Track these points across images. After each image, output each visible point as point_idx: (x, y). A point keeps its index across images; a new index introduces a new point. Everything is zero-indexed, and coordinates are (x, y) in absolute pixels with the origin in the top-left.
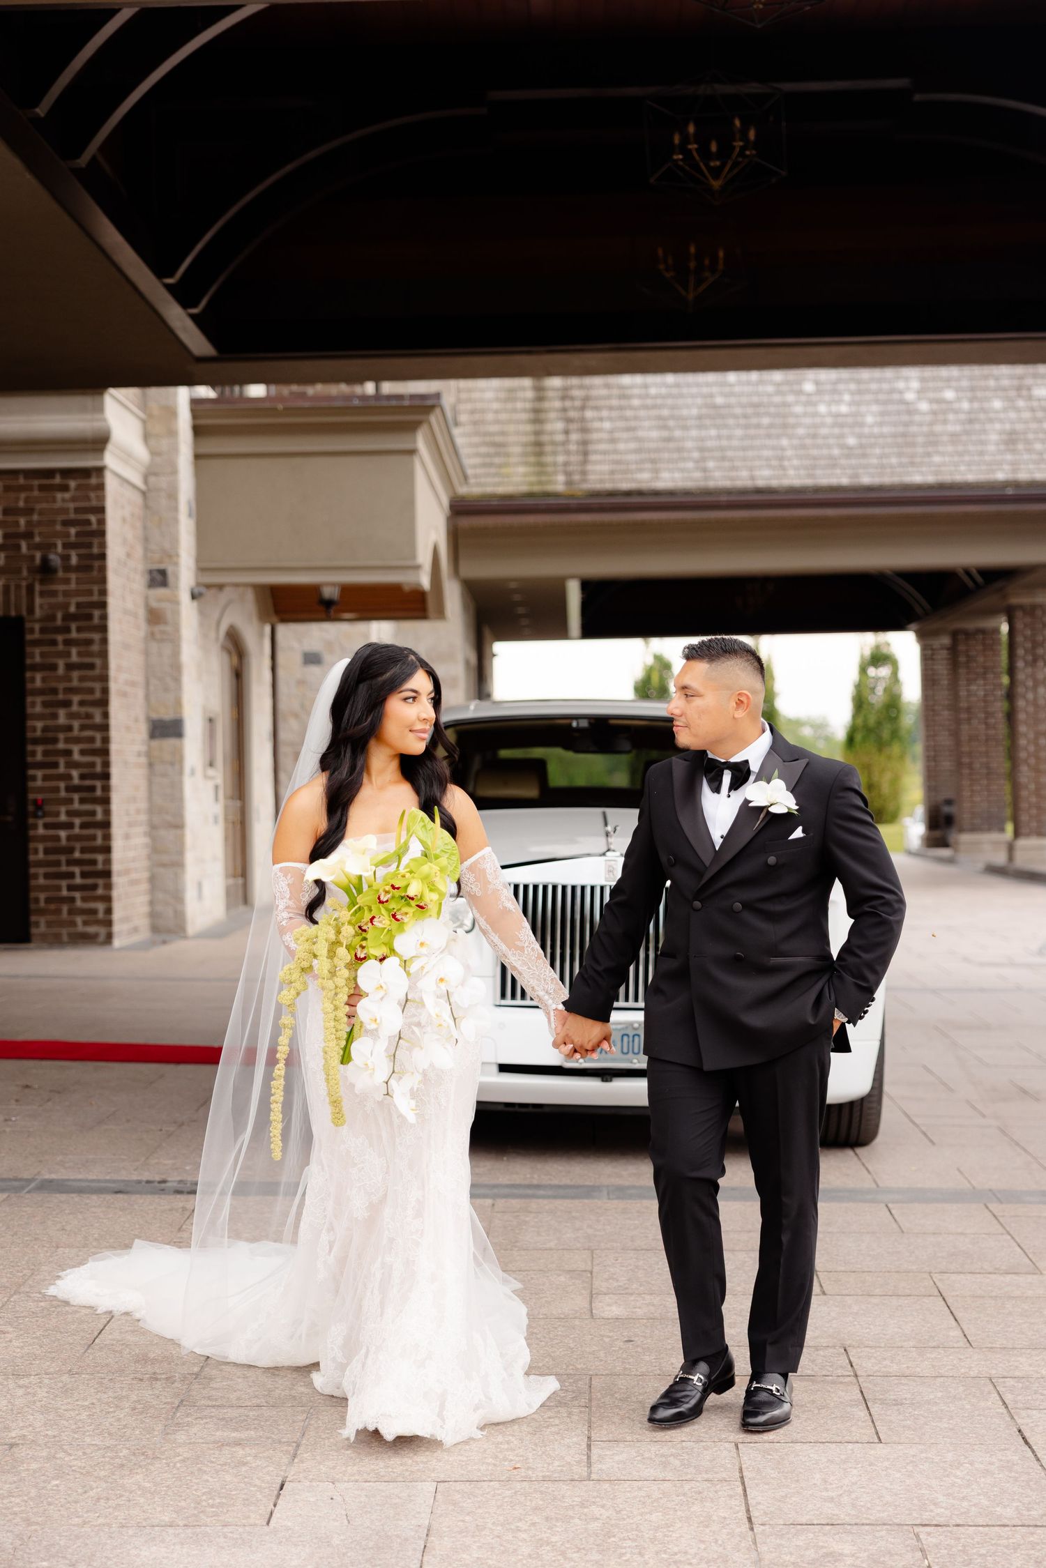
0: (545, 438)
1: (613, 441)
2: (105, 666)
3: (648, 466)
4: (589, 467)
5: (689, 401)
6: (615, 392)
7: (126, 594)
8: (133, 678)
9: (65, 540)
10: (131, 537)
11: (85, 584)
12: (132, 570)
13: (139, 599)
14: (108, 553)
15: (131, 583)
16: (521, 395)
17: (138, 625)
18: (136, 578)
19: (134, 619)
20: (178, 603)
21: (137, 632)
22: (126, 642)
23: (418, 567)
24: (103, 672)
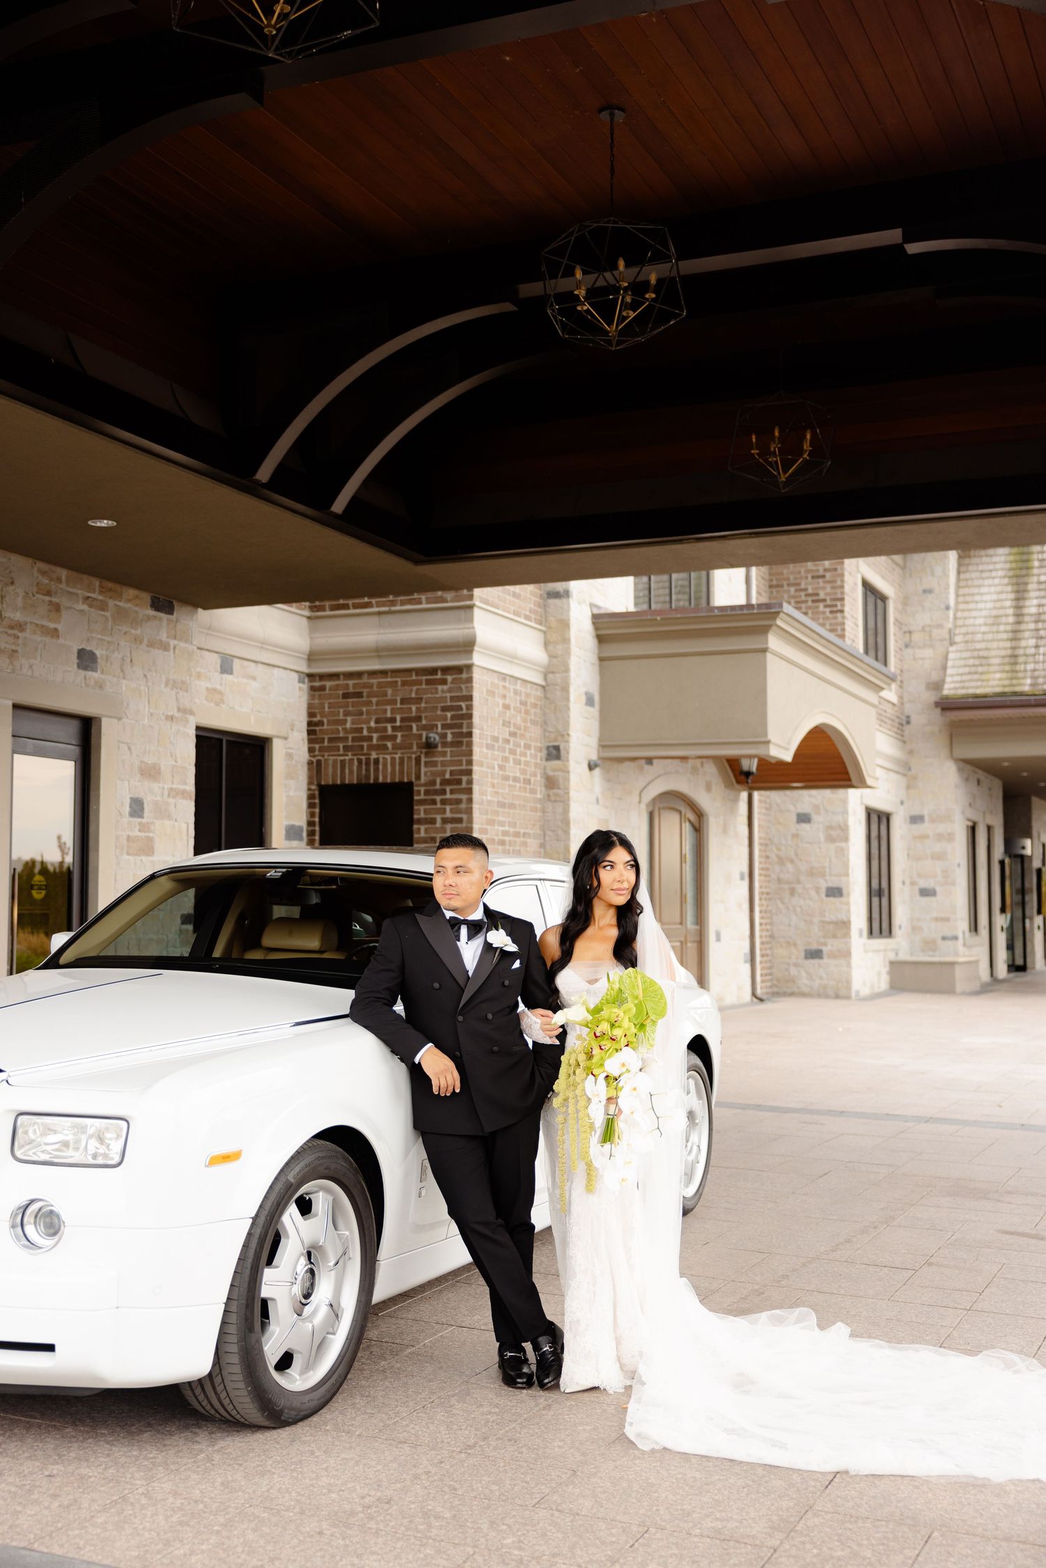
0: (1021, 652)
2: (470, 820)
7: (507, 765)
8: (518, 830)
9: (444, 722)
10: (518, 720)
11: (457, 756)
12: (520, 746)
13: (533, 769)
14: (476, 732)
15: (518, 757)
16: (1004, 620)
17: (530, 789)
18: (528, 752)
19: (522, 785)
20: (568, 772)
21: (528, 795)
22: (507, 801)
23: (768, 742)
24: (469, 825)
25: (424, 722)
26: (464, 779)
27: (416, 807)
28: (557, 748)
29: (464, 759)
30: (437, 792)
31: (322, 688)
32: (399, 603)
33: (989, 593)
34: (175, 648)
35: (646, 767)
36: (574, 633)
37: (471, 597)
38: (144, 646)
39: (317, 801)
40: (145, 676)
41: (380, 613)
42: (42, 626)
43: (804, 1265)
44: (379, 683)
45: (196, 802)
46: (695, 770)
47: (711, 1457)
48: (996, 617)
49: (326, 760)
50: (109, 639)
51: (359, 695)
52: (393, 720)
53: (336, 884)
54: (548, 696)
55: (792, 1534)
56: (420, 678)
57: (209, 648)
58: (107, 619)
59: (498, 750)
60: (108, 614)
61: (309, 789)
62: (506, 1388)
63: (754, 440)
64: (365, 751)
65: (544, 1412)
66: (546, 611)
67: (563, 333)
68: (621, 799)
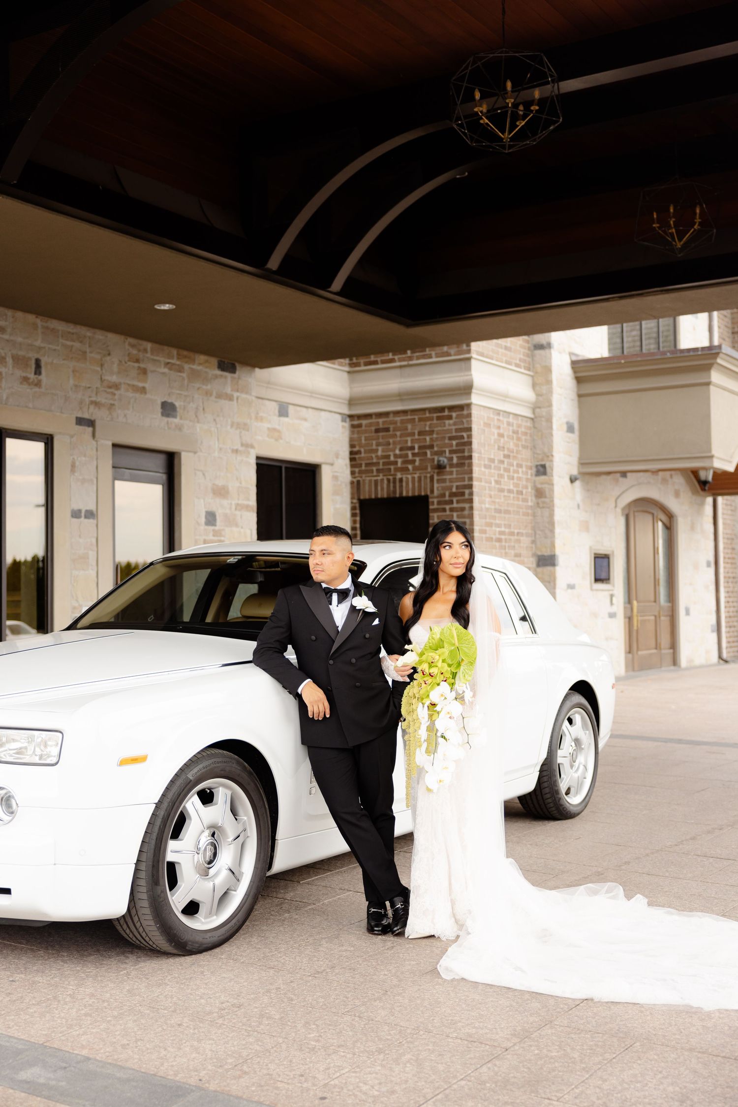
2: (472, 523)
7: (502, 480)
8: (512, 530)
9: (450, 449)
10: (511, 445)
11: (461, 474)
12: (513, 466)
13: (524, 483)
14: (475, 455)
15: (511, 474)
17: (522, 499)
18: (520, 470)
19: (515, 495)
20: (553, 485)
21: (520, 503)
22: (502, 508)
23: (712, 457)
25: (436, 449)
26: (467, 491)
27: (431, 514)
28: (544, 466)
29: (466, 476)
30: (447, 503)
31: (360, 426)
32: (415, 358)
34: (237, 399)
35: (621, 479)
36: (555, 376)
37: (469, 351)
38: (213, 398)
39: (358, 511)
40: (215, 420)
41: (401, 367)
42: (133, 386)
43: (647, 855)
44: (402, 420)
45: (258, 513)
46: (664, 481)
47: (494, 986)
49: (363, 480)
50: (186, 393)
51: (387, 430)
52: (412, 448)
53: (278, 567)
54: (536, 426)
55: (526, 1039)
56: (431, 415)
57: (269, 398)
58: (183, 379)
59: (495, 469)
60: (184, 375)
61: (352, 503)
62: (367, 934)
63: (655, 216)
64: (392, 472)
65: (386, 951)
66: (533, 360)
67: (471, 142)
68: (599, 505)
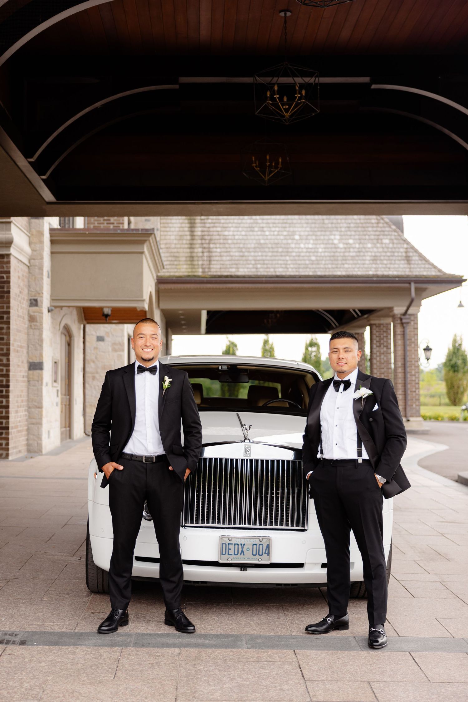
0: (195, 255)
1: (221, 256)
2: (9, 339)
3: (235, 266)
4: (212, 266)
5: (251, 241)
6: (222, 237)
7: (19, 309)
8: (21, 344)
12: (22, 299)
13: (25, 311)
14: (11, 291)
15: (22, 305)
16: (185, 238)
17: (24, 322)
18: (24, 302)
19: (22, 320)
20: (42, 313)
21: (24, 325)
22: (19, 329)
23: (144, 300)
24: (8, 341)
33: (176, 223)
48: (181, 236)
54: (31, 271)
59: (17, 301)
66: (30, 226)
68: (55, 328)
